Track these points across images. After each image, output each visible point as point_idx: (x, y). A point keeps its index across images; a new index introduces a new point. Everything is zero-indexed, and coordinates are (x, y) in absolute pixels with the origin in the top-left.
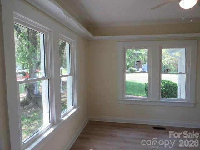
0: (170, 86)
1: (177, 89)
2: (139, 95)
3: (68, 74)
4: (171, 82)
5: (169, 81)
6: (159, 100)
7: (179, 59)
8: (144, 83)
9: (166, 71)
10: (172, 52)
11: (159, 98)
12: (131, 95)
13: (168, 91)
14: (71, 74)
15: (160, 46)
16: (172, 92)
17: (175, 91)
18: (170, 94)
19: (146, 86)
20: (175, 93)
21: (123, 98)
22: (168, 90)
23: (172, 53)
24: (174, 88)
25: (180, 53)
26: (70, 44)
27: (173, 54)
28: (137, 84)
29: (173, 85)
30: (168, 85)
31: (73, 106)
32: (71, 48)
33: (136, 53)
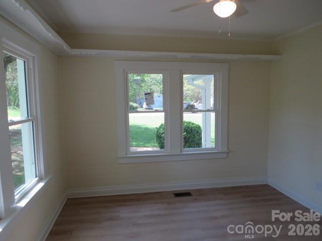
0: (191, 130)
1: (201, 134)
2: (146, 145)
3: (24, 119)
4: (193, 124)
5: (190, 123)
6: (181, 152)
7: (202, 89)
8: (155, 127)
9: (189, 108)
10: (193, 79)
11: (181, 149)
12: (134, 146)
13: (189, 138)
14: (31, 118)
15: (180, 71)
16: (194, 139)
17: (199, 136)
18: (192, 141)
19: (158, 132)
20: (198, 140)
21: (127, 154)
22: (189, 135)
23: (193, 81)
24: (197, 132)
25: (204, 81)
26: (24, 62)
27: (195, 82)
28: (142, 128)
29: (195, 128)
30: (189, 128)
31: (37, 178)
32: (28, 69)
33: (138, 80)
